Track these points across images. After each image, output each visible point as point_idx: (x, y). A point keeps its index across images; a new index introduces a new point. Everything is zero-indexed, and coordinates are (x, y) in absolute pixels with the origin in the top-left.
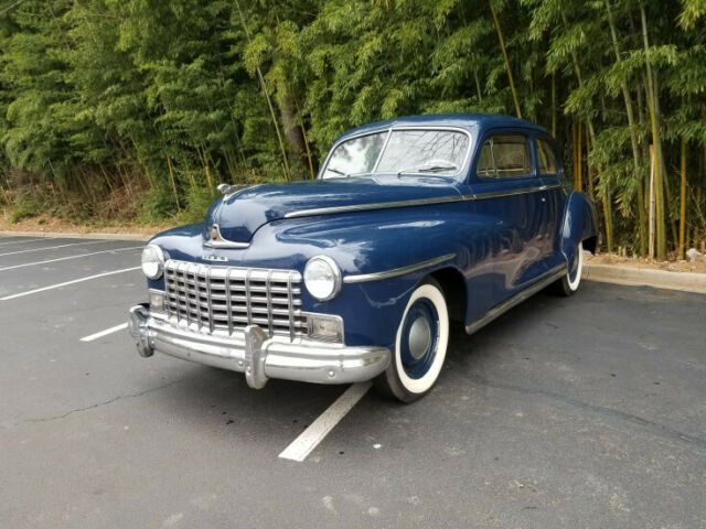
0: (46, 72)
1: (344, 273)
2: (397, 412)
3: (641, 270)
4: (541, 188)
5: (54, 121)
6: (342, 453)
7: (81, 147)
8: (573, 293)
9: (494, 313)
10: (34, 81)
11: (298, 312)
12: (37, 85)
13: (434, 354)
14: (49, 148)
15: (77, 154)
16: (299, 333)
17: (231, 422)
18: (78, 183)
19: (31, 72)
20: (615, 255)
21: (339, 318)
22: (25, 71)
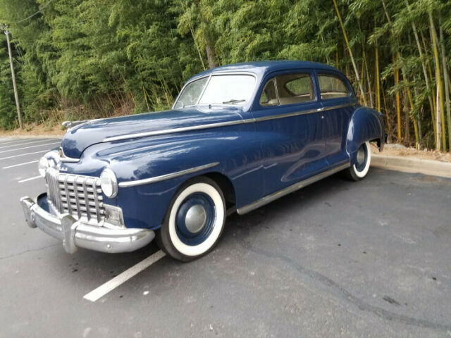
0: (74, 39)
1: (120, 180)
2: (177, 268)
3: (423, 161)
4: (319, 110)
5: (80, 69)
6: (121, 297)
7: (95, 85)
8: (361, 179)
9: (268, 199)
10: (68, 45)
11: (101, 204)
12: (70, 47)
13: (212, 229)
14: (78, 86)
15: (94, 88)
16: (103, 218)
17: (76, 270)
18: (96, 106)
19: (68, 40)
20: (413, 149)
21: (120, 209)
22: (64, 39)
